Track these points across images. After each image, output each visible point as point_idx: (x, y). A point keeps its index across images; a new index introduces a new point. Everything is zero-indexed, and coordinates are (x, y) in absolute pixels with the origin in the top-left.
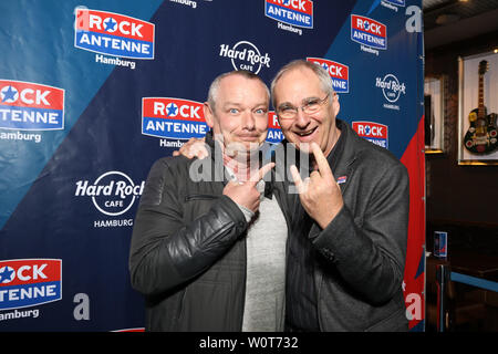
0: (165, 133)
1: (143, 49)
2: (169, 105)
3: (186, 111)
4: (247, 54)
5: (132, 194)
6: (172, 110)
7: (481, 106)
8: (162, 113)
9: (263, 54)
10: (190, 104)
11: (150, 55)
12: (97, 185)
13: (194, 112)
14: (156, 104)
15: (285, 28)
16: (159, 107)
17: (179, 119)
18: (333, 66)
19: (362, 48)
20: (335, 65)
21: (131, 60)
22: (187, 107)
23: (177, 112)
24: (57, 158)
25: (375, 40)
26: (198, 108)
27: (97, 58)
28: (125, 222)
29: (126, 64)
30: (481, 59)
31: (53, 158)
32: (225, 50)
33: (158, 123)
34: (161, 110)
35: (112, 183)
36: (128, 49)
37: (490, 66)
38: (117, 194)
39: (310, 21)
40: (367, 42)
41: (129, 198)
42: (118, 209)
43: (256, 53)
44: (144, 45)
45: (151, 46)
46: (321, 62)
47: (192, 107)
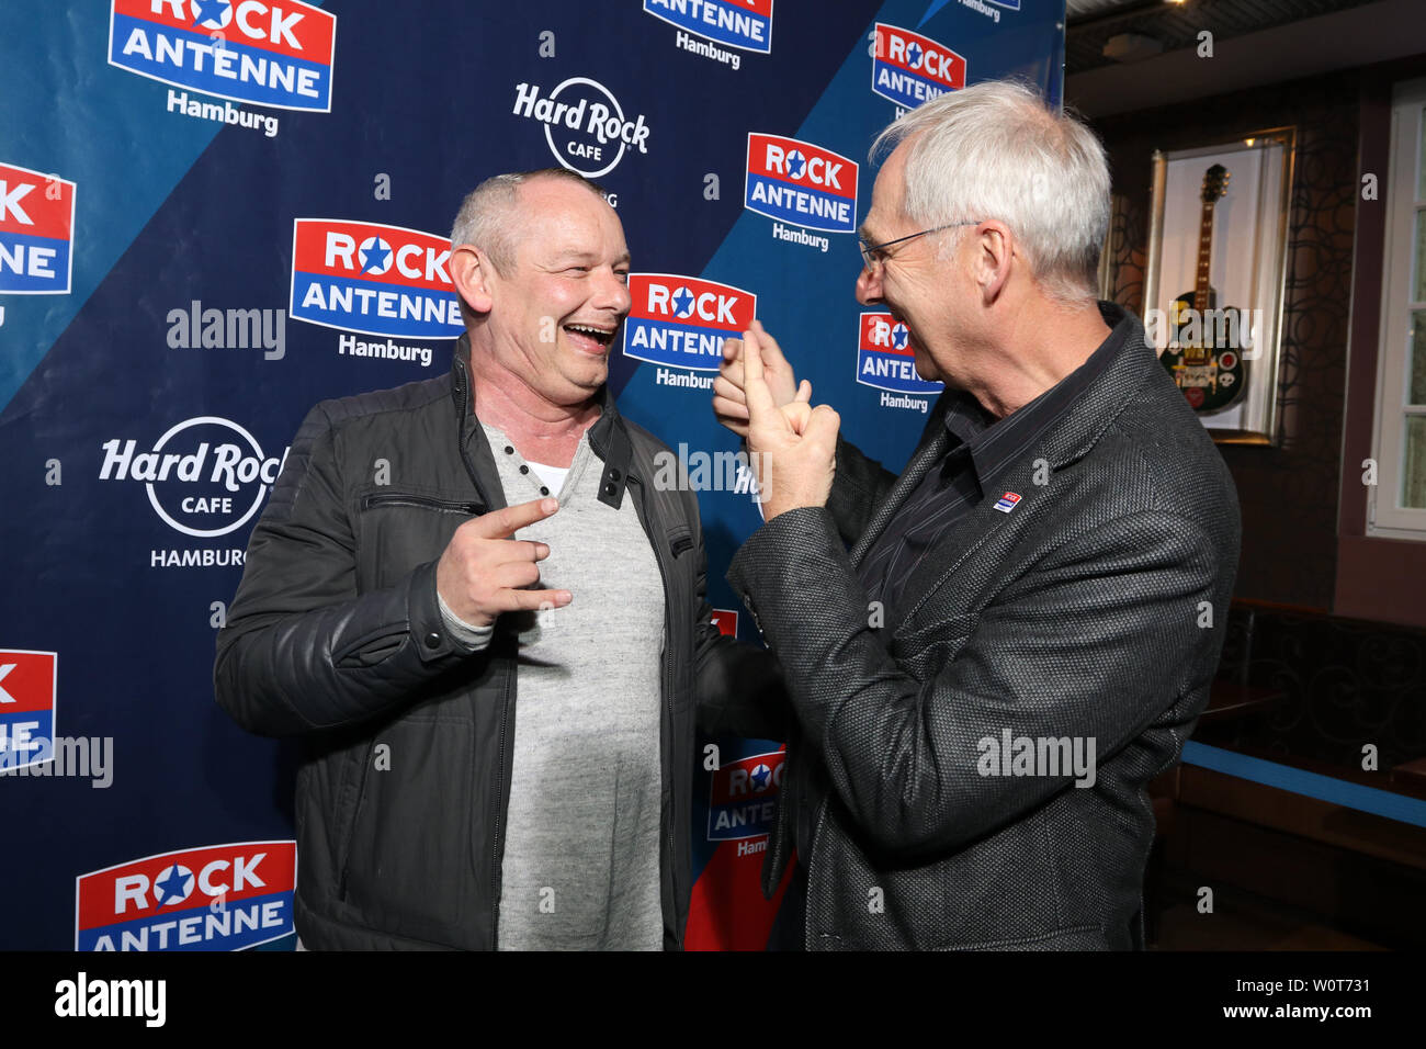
0: (355, 318)
1: (302, 82)
2: (368, 244)
3: (412, 261)
4: (587, 114)
5: (258, 480)
6: (376, 256)
7: (1202, 285)
8: (349, 265)
9: (631, 117)
10: (424, 244)
11: (321, 102)
12: (162, 454)
13: (435, 265)
14: (332, 237)
15: (694, 47)
16: (339, 247)
17: (393, 282)
18: (817, 161)
19: (899, 114)
20: (825, 157)
21: (267, 112)
22: (417, 251)
23: (388, 262)
24: (47, 374)
26: (446, 255)
27: (172, 100)
28: (236, 557)
29: (253, 121)
30: (1209, 161)
31: (38, 374)
32: (527, 100)
33: (335, 291)
34: (346, 254)
35: (204, 448)
36: (261, 81)
37: (1232, 182)
38: (216, 477)
39: (764, 32)
40: (911, 100)
41: (249, 491)
42: (218, 520)
43: (613, 114)
44: (303, 73)
45: (325, 76)
46: (787, 148)
47: (431, 252)
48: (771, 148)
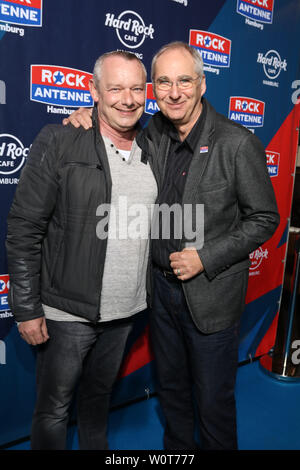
0: (52, 100)
1: (32, 16)
2: (56, 73)
3: (72, 80)
4: (132, 24)
5: (22, 155)
6: (59, 78)
8: (50, 81)
9: (147, 25)
10: (75, 73)
11: (38, 23)
13: (79, 81)
14: (44, 71)
16: (47, 75)
17: (65, 87)
18: (216, 40)
19: (247, 21)
20: (218, 38)
21: (20, 27)
22: (73, 76)
23: (63, 80)
25: (261, 13)
26: (83, 77)
28: (16, 181)
29: (15, 30)
32: (110, 20)
33: (45, 90)
34: (49, 77)
35: (4, 144)
36: (17, 15)
38: (8, 154)
40: (252, 15)
41: (19, 159)
42: (9, 168)
43: (141, 24)
44: (32, 12)
45: (39, 13)
46: (204, 35)
47: (78, 76)
48: (198, 36)
